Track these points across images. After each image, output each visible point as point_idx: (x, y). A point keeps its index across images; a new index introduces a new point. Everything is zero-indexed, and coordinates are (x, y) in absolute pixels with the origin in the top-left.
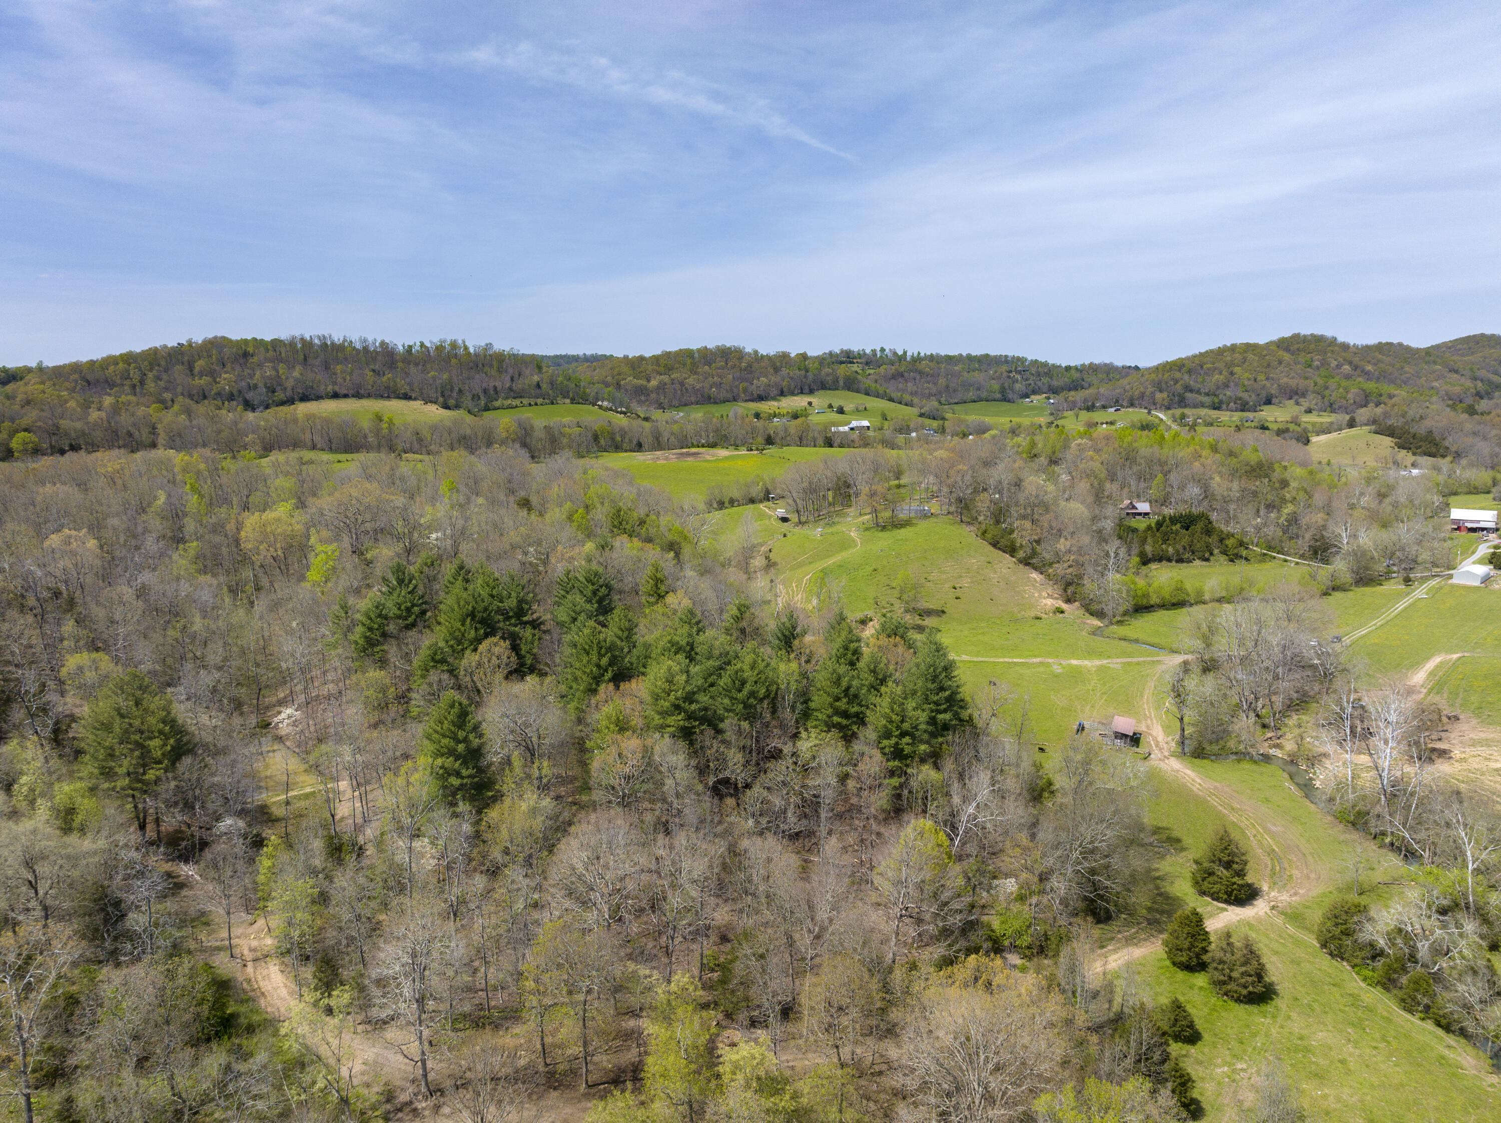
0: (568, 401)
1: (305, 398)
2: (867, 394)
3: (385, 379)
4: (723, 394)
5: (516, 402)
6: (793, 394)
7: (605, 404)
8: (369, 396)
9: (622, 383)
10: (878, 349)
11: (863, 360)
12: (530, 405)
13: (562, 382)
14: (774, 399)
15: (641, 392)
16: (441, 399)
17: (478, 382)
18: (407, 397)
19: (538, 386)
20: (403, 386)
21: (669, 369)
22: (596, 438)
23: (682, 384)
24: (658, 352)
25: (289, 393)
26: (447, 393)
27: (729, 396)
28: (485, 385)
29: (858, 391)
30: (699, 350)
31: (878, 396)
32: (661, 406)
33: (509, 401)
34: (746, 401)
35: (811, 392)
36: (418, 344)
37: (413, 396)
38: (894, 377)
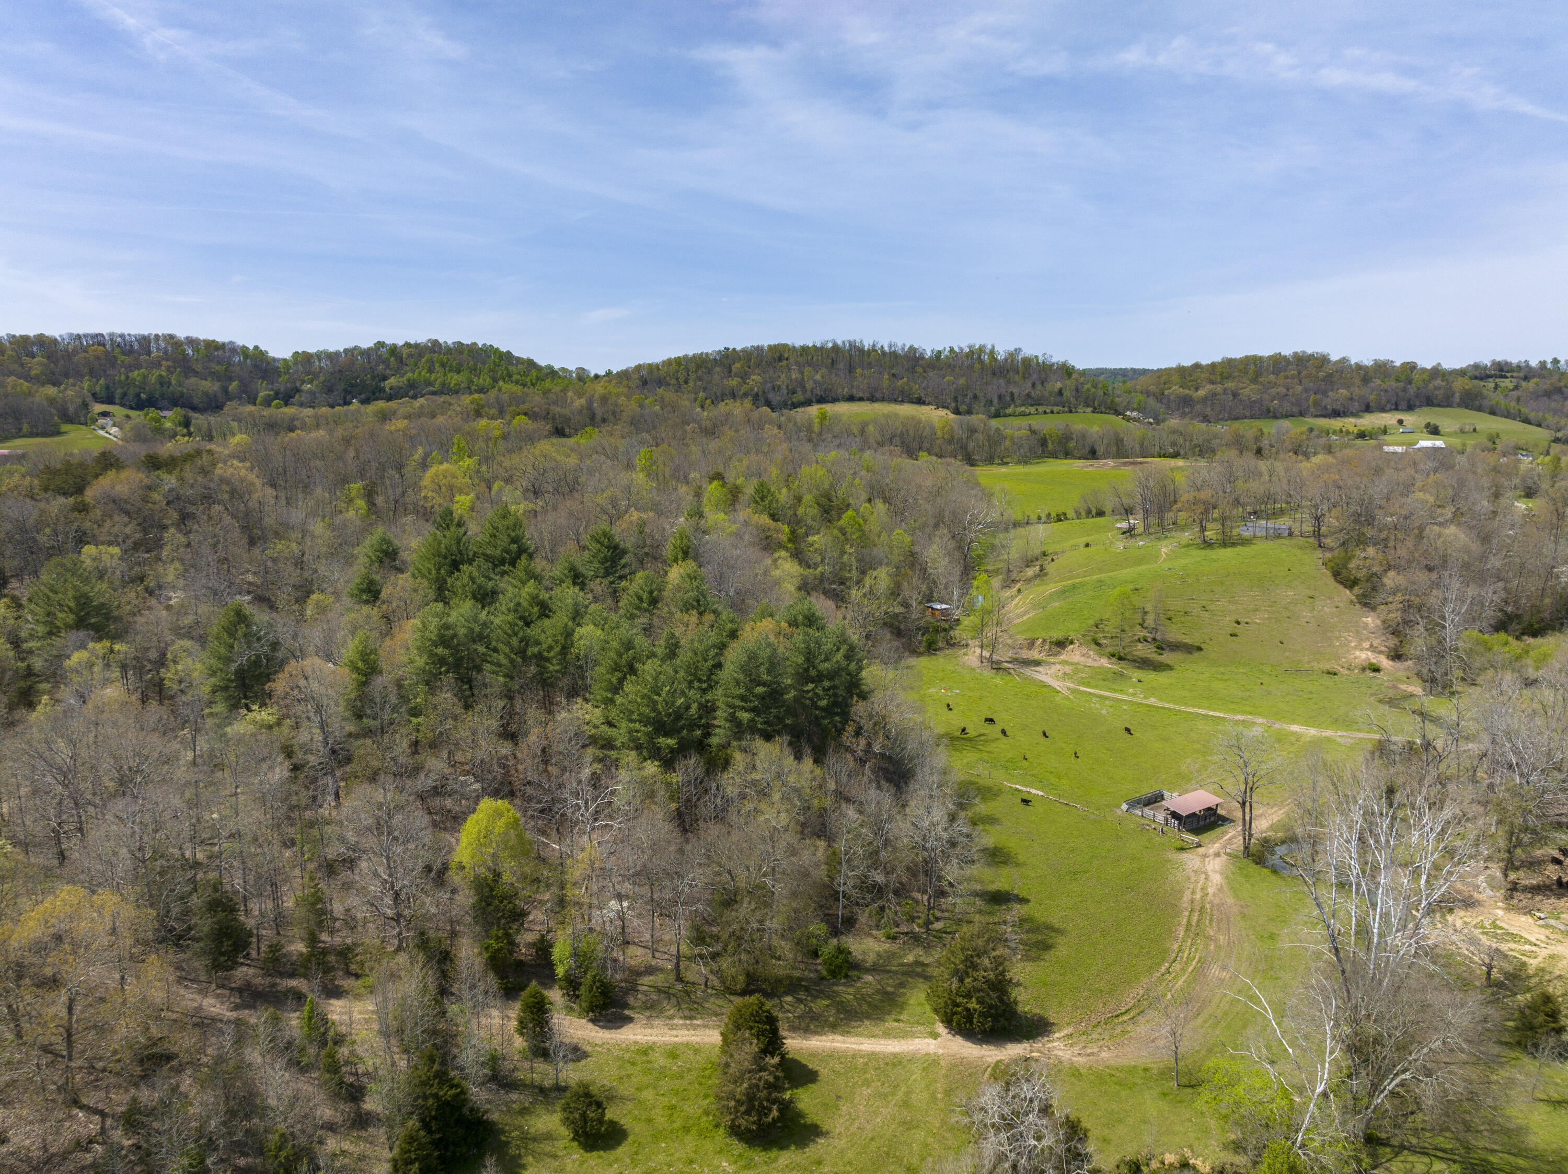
0: (1090, 409)
1: (821, 400)
2: (1493, 413)
3: (900, 383)
4: (1287, 407)
5: (1032, 410)
6: (1383, 410)
7: (1135, 414)
8: (883, 400)
9: (1166, 392)
10: (1549, 360)
11: (1521, 374)
12: (1045, 412)
13: (1089, 390)
14: (1355, 415)
15: (1186, 402)
16: (953, 405)
17: (997, 387)
18: (920, 401)
19: (1060, 393)
20: (917, 390)
21: (1225, 377)
22: (1043, 442)
23: (1235, 395)
24: (1218, 359)
25: (808, 395)
26: (960, 399)
27: (1295, 410)
28: (1003, 391)
29: (1480, 409)
30: (1270, 357)
31: (1508, 415)
32: (1206, 419)
33: (1023, 409)
34: (1317, 416)
35: (1410, 408)
36: (948, 349)
37: (927, 400)
38: (1548, 394)
